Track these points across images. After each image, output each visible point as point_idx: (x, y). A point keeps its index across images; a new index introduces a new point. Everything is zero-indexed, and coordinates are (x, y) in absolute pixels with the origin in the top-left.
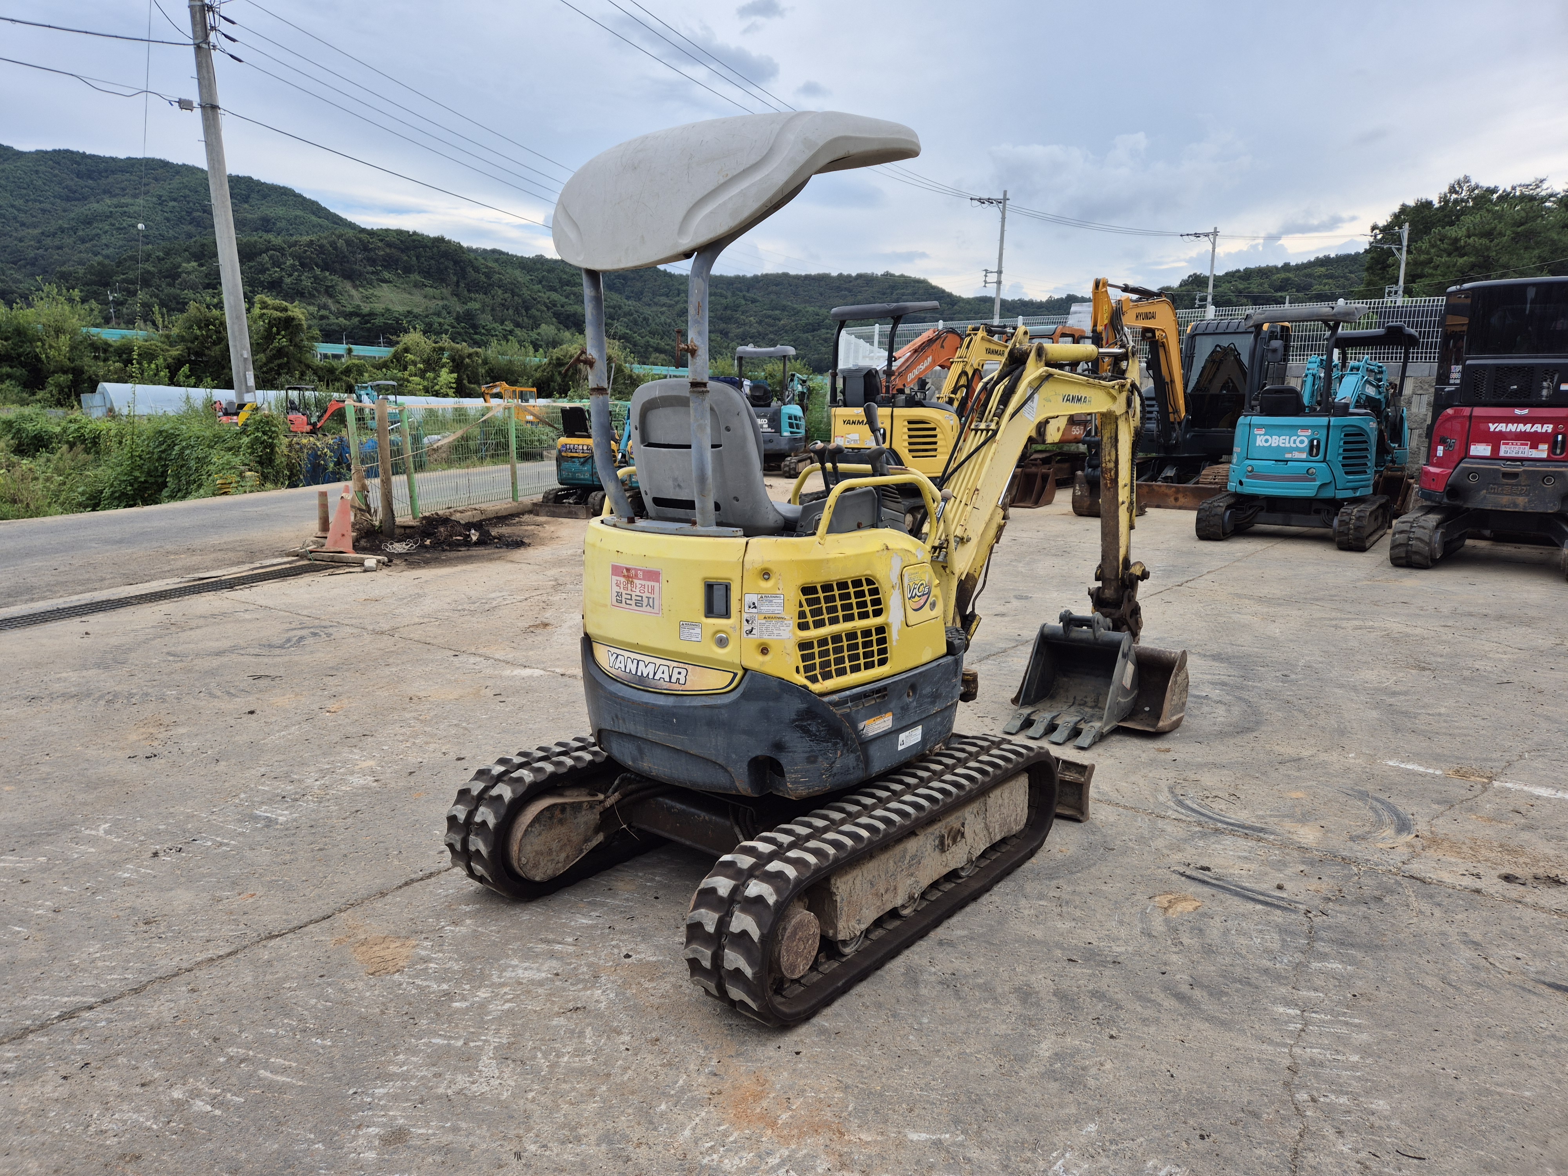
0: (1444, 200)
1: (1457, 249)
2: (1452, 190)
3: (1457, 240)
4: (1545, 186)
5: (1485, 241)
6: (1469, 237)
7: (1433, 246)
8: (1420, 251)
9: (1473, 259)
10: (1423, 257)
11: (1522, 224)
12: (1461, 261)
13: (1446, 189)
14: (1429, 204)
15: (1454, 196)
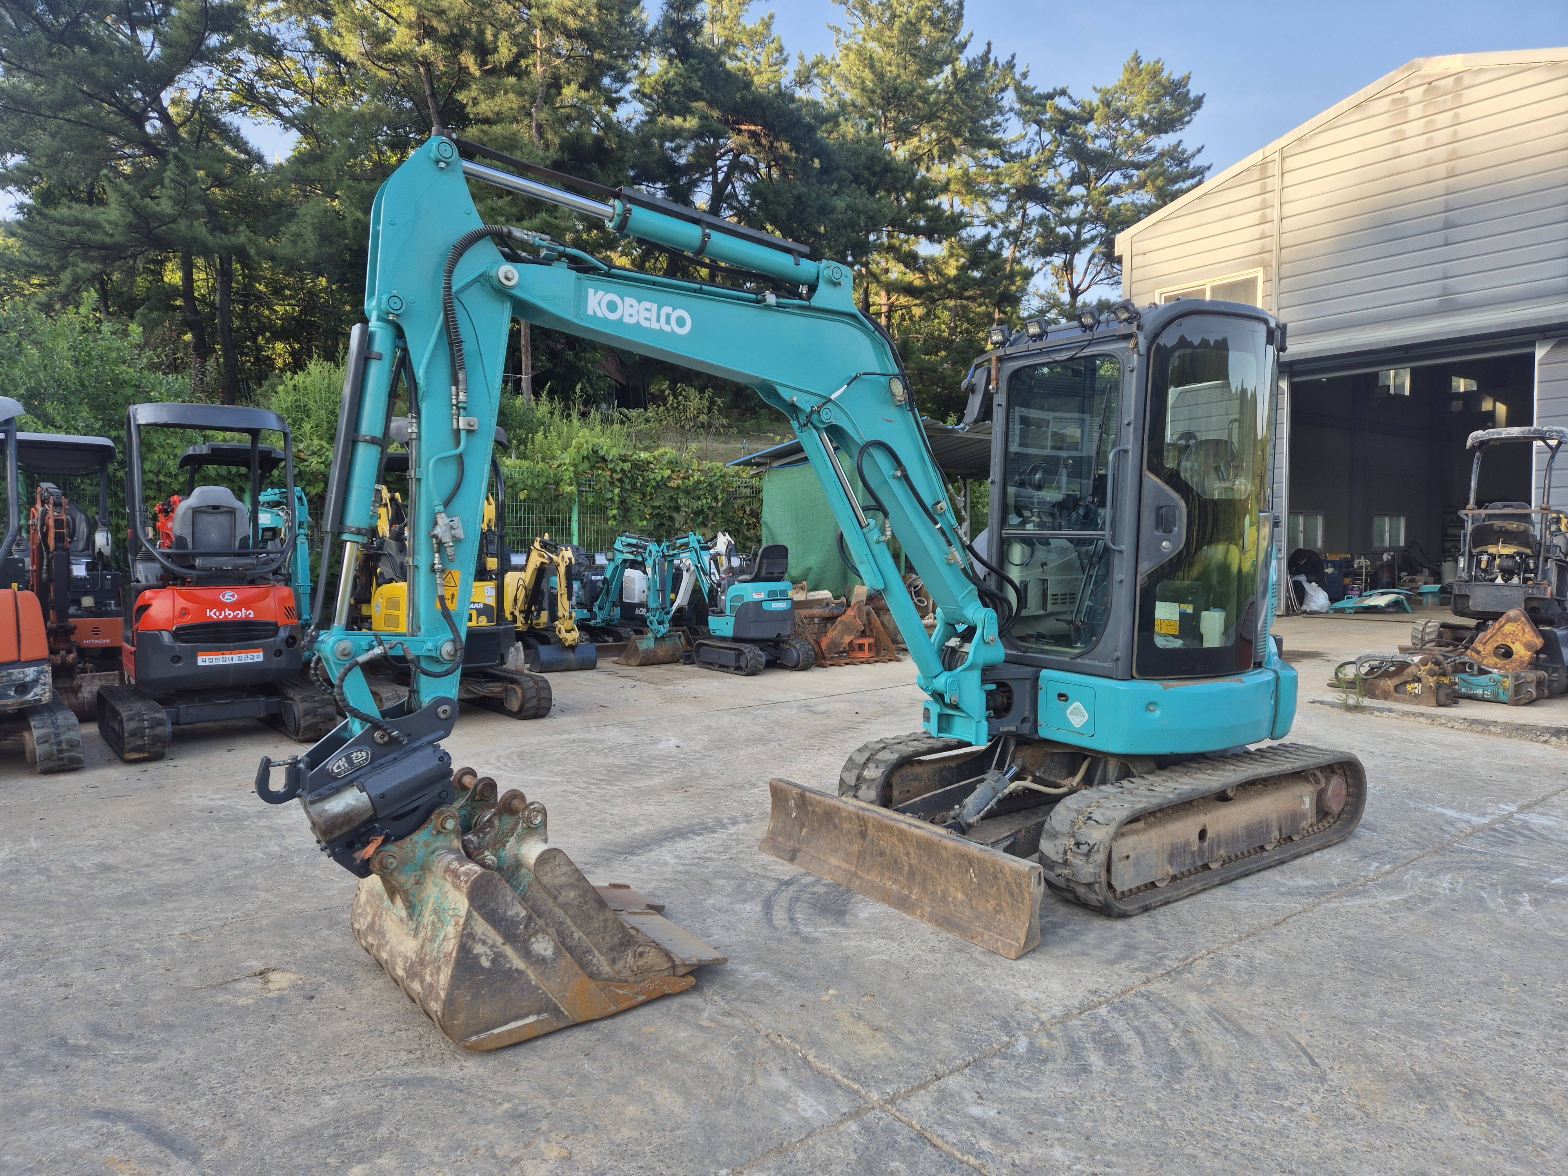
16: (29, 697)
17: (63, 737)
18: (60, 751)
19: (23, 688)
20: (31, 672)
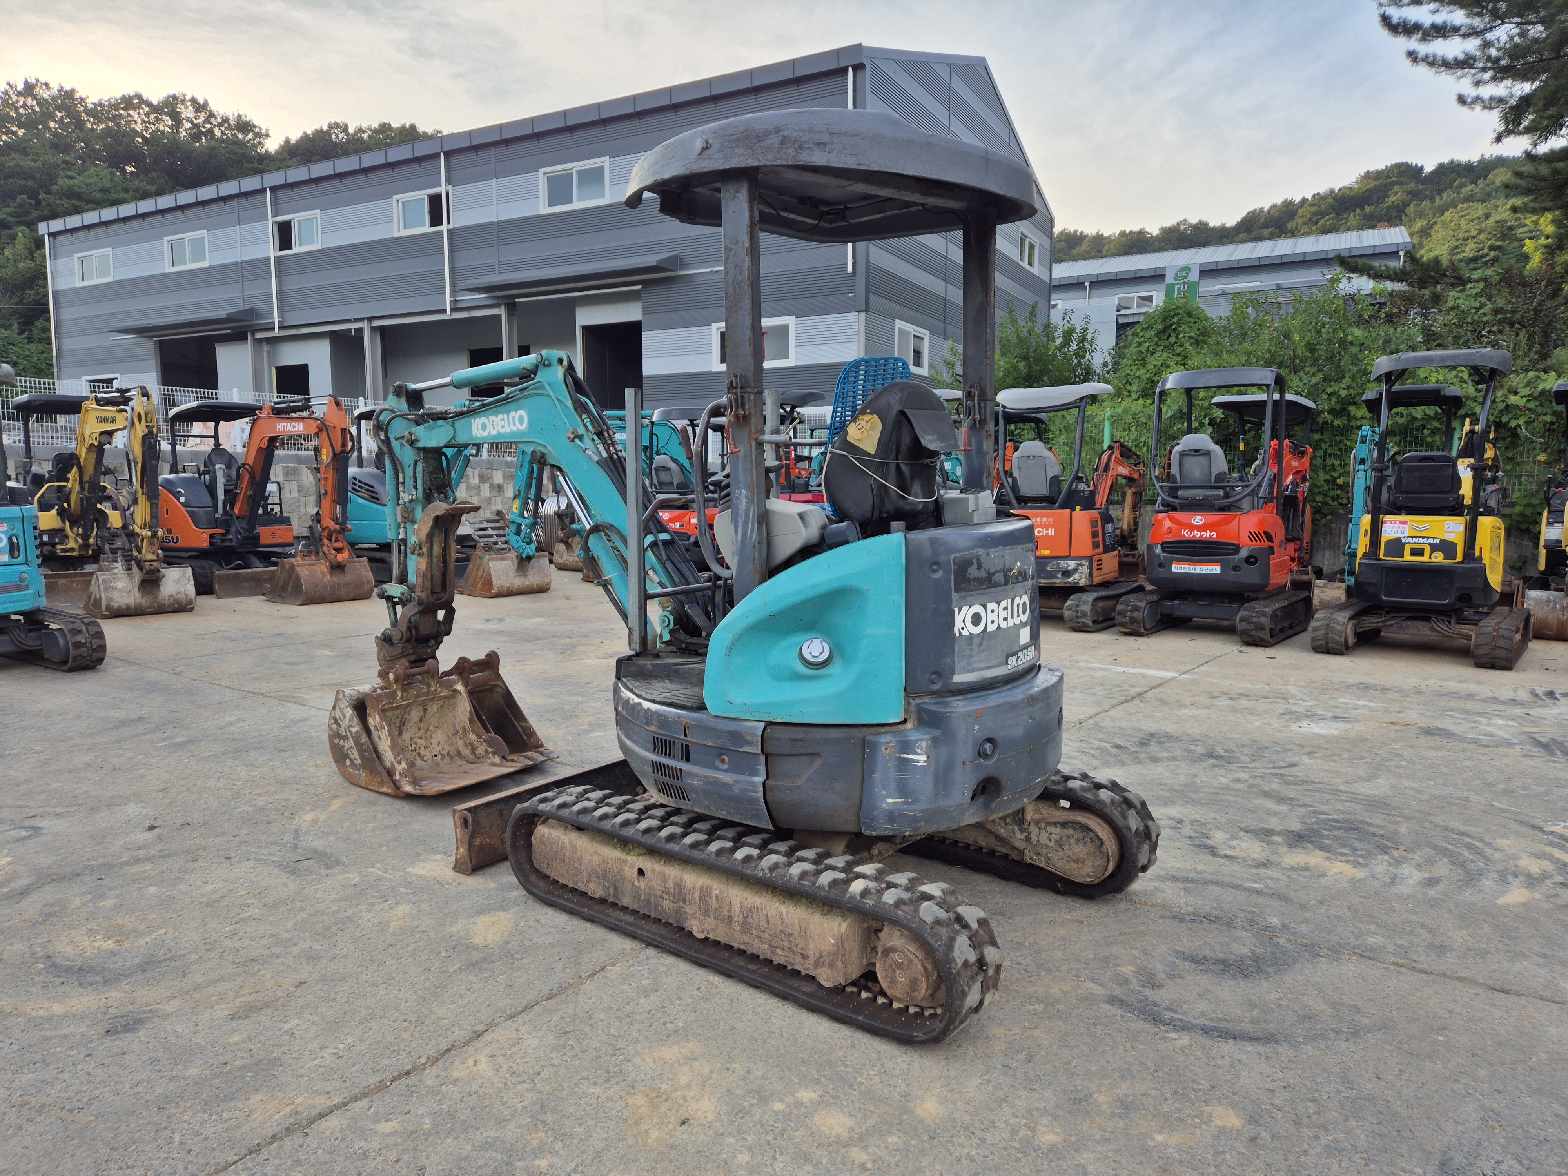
16: (1070, 580)
17: (1081, 608)
18: (1077, 617)
19: (1067, 573)
20: (1072, 564)
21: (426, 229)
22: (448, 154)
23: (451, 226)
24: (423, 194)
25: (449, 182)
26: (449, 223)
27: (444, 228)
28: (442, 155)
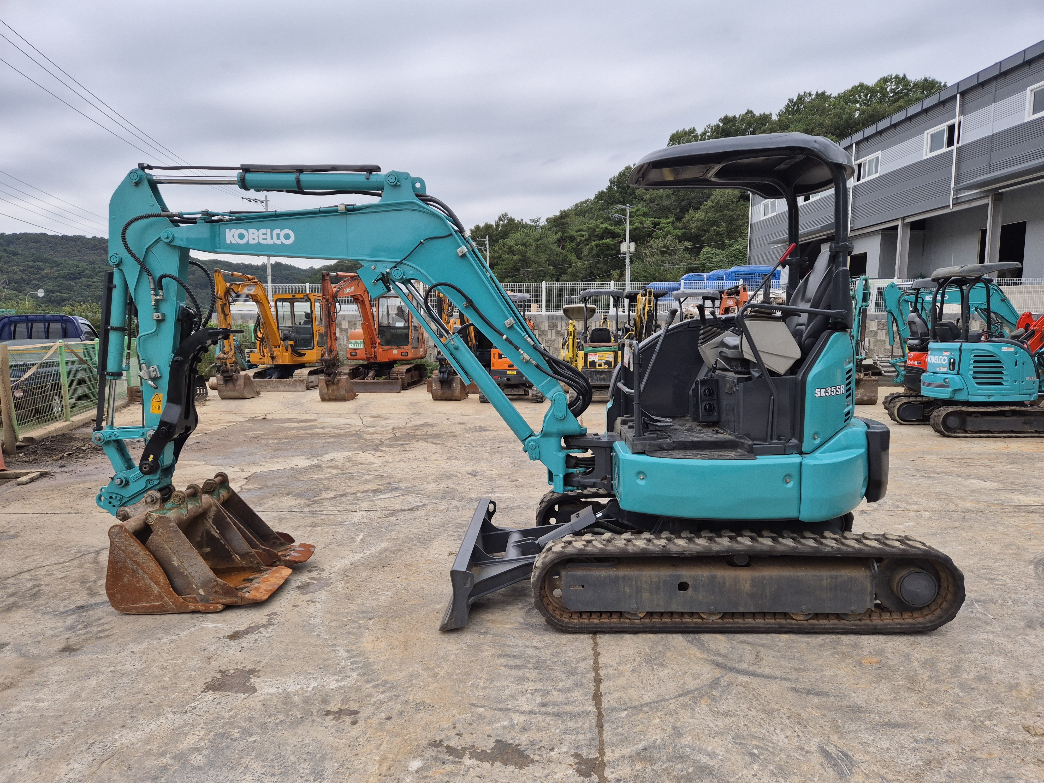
0: (497, 225)
1: (511, 251)
2: (500, 219)
3: (511, 247)
4: (541, 221)
5: (524, 248)
6: (516, 245)
7: (500, 249)
8: (494, 251)
9: (520, 257)
10: (496, 255)
11: (538, 240)
12: (515, 257)
13: (497, 219)
14: (491, 226)
15: (502, 223)
21: (945, 150)
22: (963, 94)
23: (960, 145)
24: (944, 127)
25: (962, 113)
26: (958, 143)
27: (954, 147)
28: (958, 96)
